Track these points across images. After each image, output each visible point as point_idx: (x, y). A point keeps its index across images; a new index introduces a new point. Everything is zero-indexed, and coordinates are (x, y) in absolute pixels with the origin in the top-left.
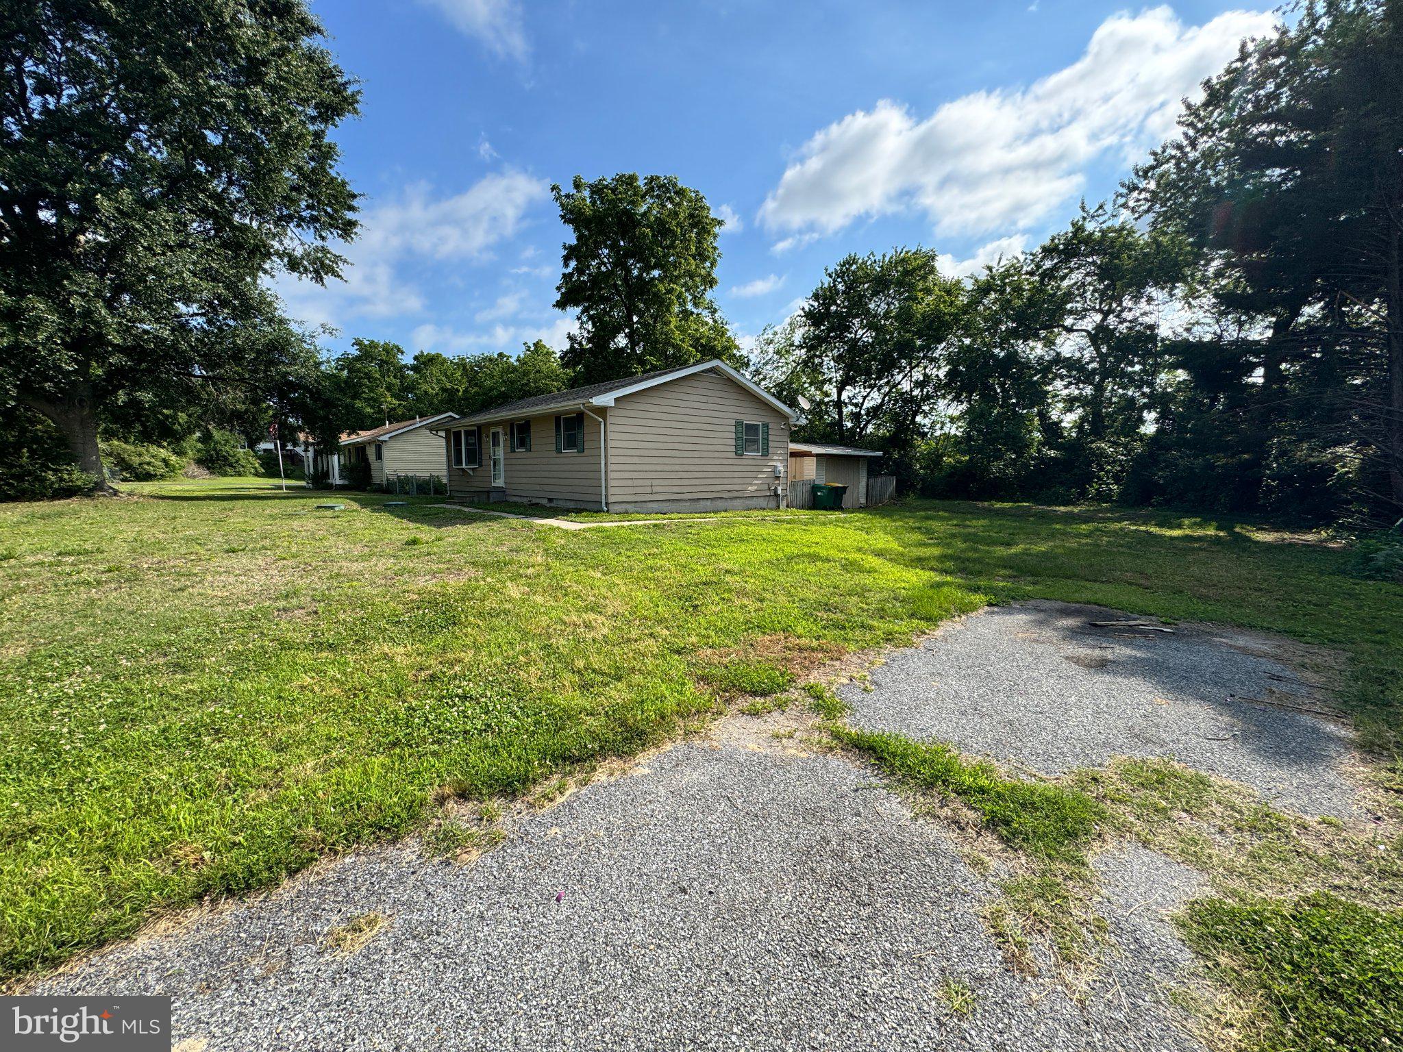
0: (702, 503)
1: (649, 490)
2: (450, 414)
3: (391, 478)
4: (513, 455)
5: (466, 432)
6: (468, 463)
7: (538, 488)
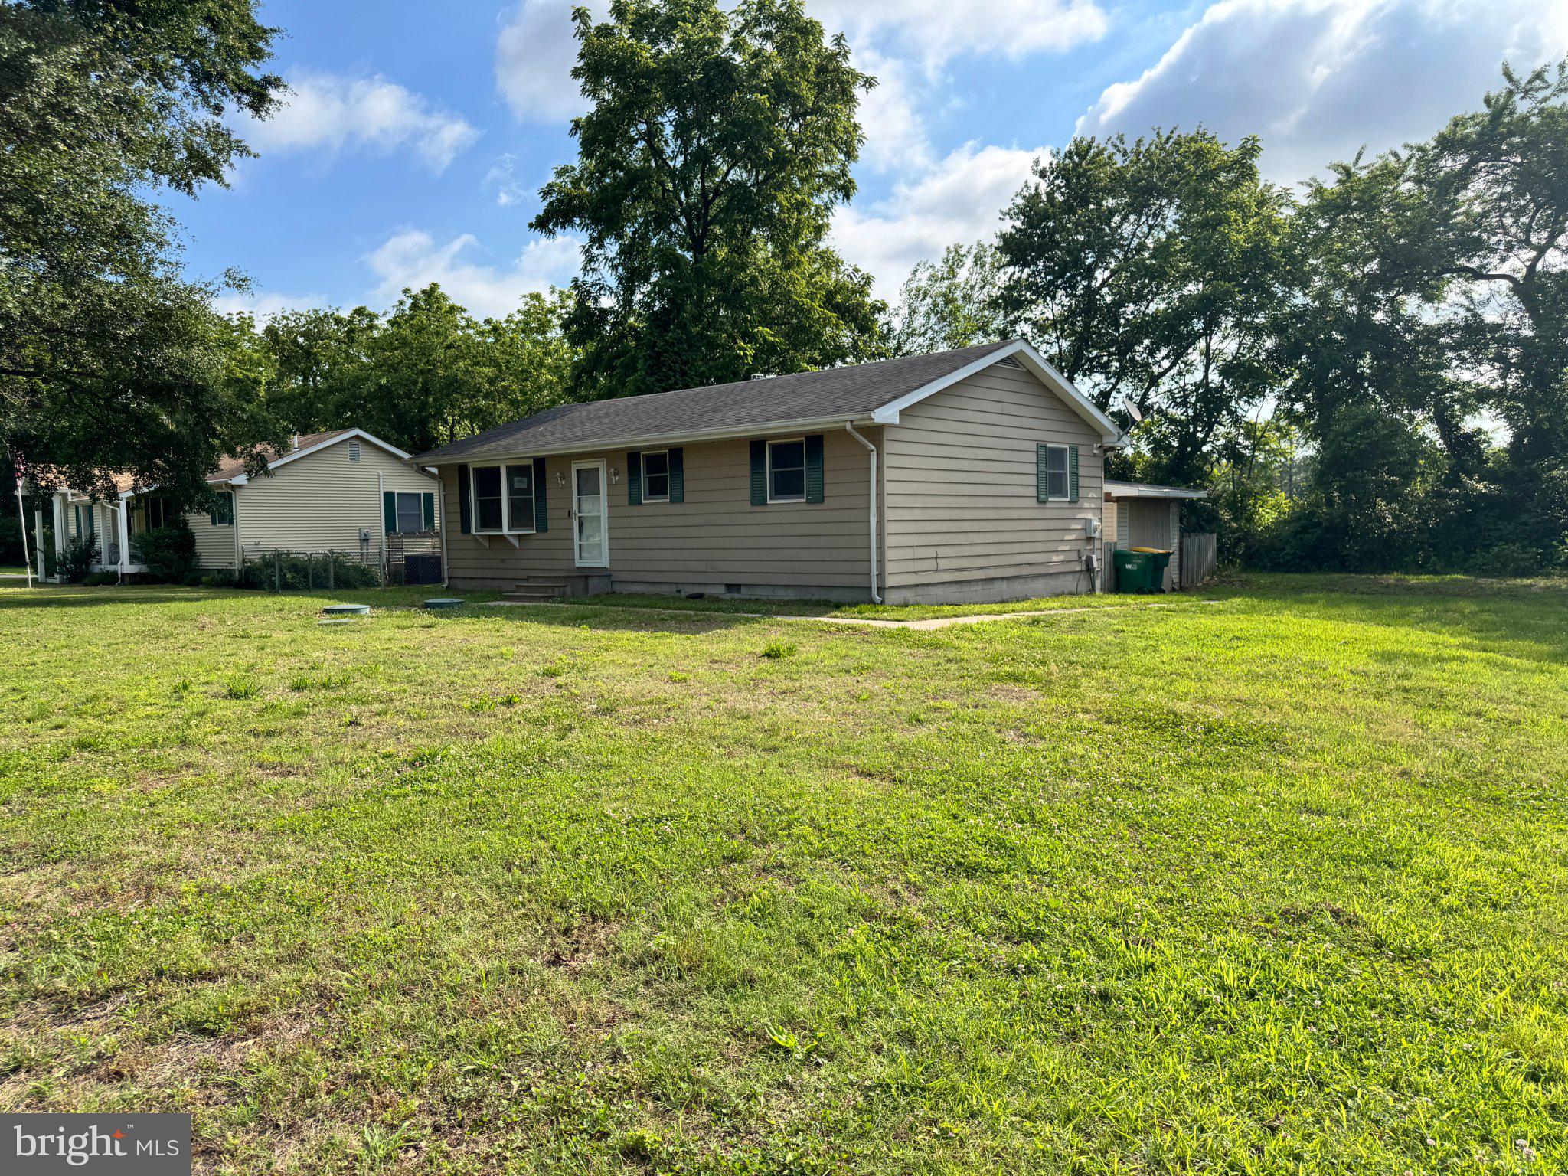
0: (998, 587)
1: (932, 565)
2: (357, 432)
5: (508, 468)
6: (512, 526)
7: (702, 566)
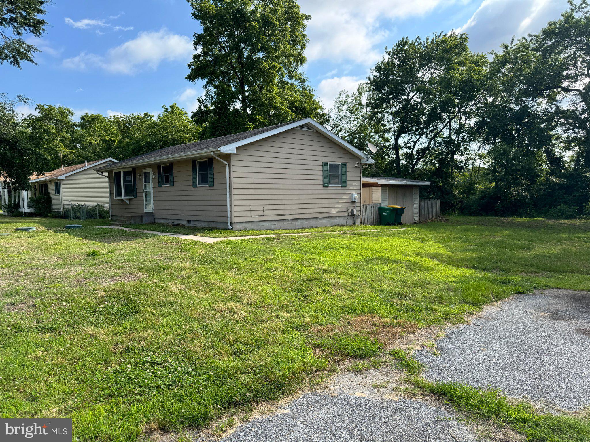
1: (261, 213)
2: (110, 159)
3: (67, 207)
4: (160, 189)
5: (124, 172)
6: (126, 194)
7: (179, 212)
